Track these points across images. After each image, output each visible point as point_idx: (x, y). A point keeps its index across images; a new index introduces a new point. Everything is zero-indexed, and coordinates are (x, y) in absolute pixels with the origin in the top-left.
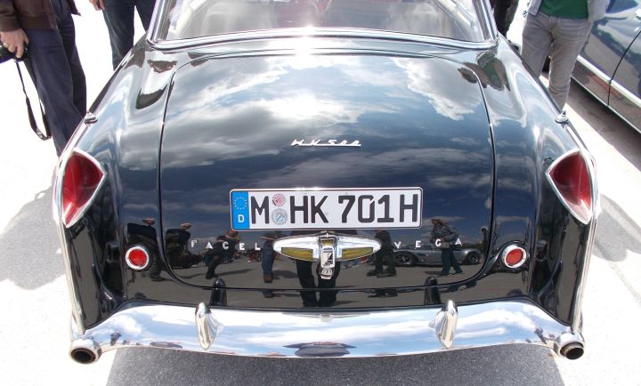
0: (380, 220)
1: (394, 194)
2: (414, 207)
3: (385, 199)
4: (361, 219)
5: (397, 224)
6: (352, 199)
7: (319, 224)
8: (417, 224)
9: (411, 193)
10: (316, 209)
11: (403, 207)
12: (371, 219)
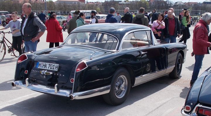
0: (53, 69)
1: (55, 65)
2: (57, 67)
3: (54, 65)
4: (50, 68)
5: (54, 70)
6: (50, 65)
7: (45, 69)
8: (57, 70)
9: (57, 65)
10: (46, 66)
11: (56, 67)
12: (51, 69)
